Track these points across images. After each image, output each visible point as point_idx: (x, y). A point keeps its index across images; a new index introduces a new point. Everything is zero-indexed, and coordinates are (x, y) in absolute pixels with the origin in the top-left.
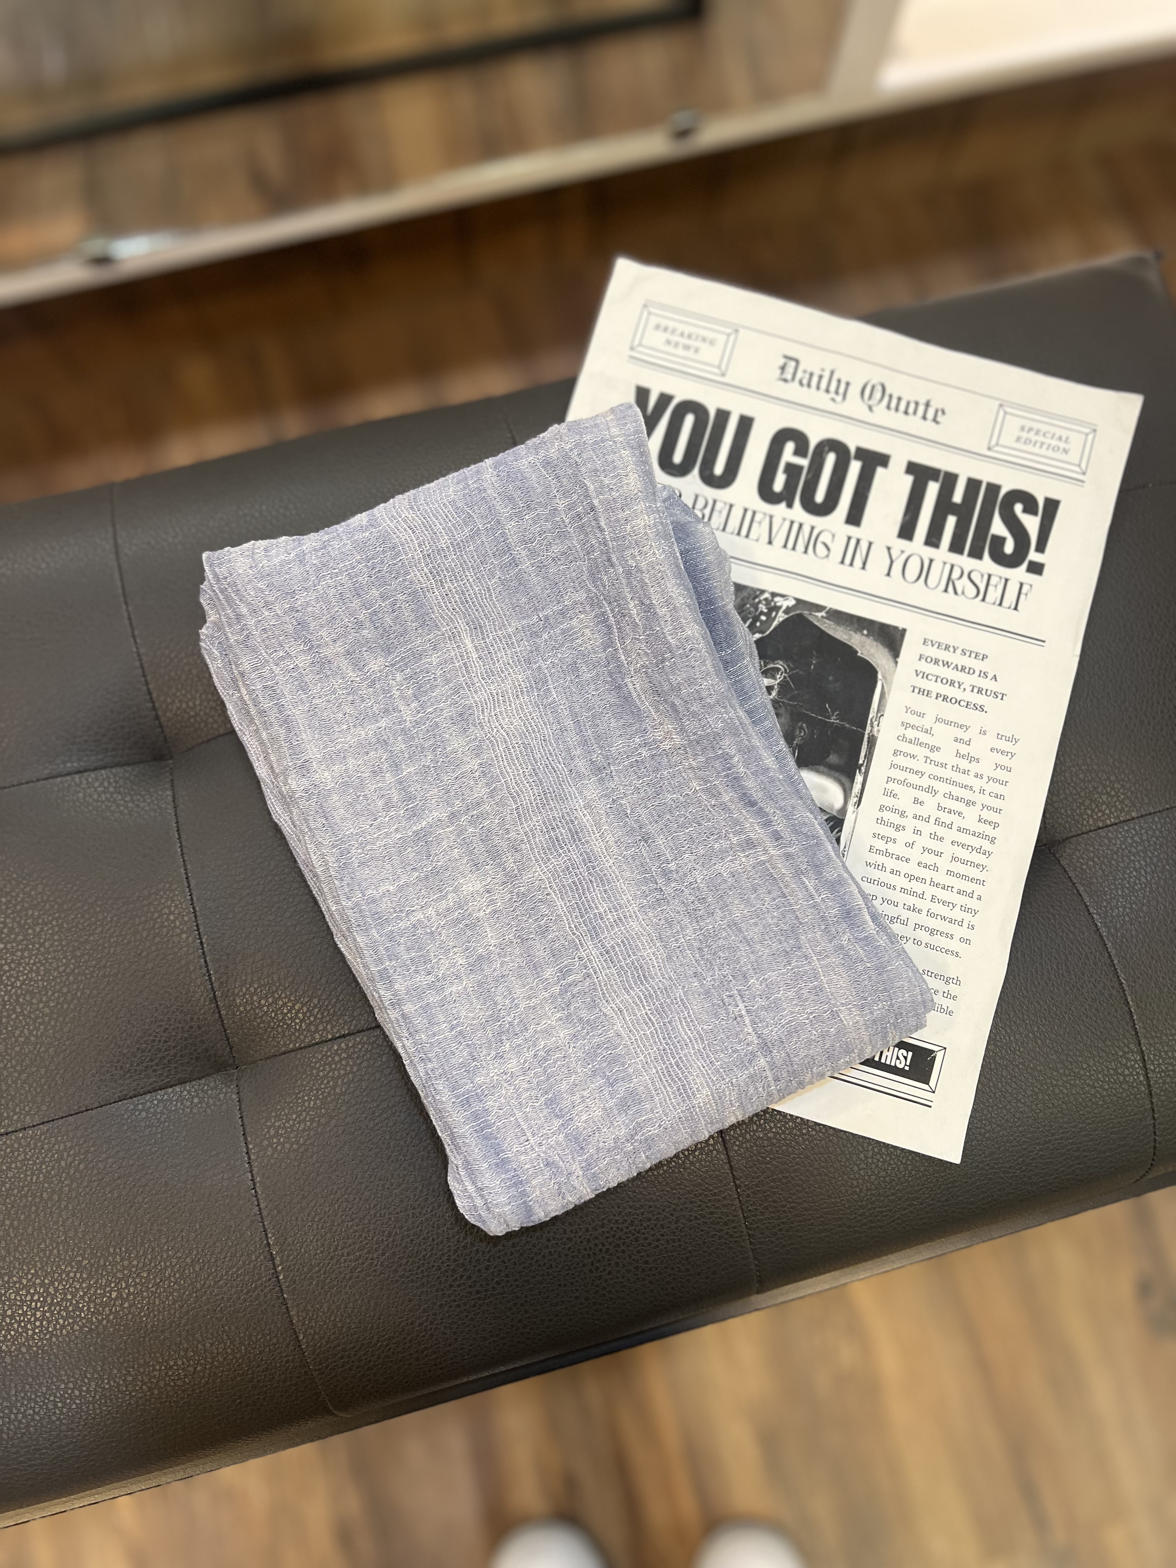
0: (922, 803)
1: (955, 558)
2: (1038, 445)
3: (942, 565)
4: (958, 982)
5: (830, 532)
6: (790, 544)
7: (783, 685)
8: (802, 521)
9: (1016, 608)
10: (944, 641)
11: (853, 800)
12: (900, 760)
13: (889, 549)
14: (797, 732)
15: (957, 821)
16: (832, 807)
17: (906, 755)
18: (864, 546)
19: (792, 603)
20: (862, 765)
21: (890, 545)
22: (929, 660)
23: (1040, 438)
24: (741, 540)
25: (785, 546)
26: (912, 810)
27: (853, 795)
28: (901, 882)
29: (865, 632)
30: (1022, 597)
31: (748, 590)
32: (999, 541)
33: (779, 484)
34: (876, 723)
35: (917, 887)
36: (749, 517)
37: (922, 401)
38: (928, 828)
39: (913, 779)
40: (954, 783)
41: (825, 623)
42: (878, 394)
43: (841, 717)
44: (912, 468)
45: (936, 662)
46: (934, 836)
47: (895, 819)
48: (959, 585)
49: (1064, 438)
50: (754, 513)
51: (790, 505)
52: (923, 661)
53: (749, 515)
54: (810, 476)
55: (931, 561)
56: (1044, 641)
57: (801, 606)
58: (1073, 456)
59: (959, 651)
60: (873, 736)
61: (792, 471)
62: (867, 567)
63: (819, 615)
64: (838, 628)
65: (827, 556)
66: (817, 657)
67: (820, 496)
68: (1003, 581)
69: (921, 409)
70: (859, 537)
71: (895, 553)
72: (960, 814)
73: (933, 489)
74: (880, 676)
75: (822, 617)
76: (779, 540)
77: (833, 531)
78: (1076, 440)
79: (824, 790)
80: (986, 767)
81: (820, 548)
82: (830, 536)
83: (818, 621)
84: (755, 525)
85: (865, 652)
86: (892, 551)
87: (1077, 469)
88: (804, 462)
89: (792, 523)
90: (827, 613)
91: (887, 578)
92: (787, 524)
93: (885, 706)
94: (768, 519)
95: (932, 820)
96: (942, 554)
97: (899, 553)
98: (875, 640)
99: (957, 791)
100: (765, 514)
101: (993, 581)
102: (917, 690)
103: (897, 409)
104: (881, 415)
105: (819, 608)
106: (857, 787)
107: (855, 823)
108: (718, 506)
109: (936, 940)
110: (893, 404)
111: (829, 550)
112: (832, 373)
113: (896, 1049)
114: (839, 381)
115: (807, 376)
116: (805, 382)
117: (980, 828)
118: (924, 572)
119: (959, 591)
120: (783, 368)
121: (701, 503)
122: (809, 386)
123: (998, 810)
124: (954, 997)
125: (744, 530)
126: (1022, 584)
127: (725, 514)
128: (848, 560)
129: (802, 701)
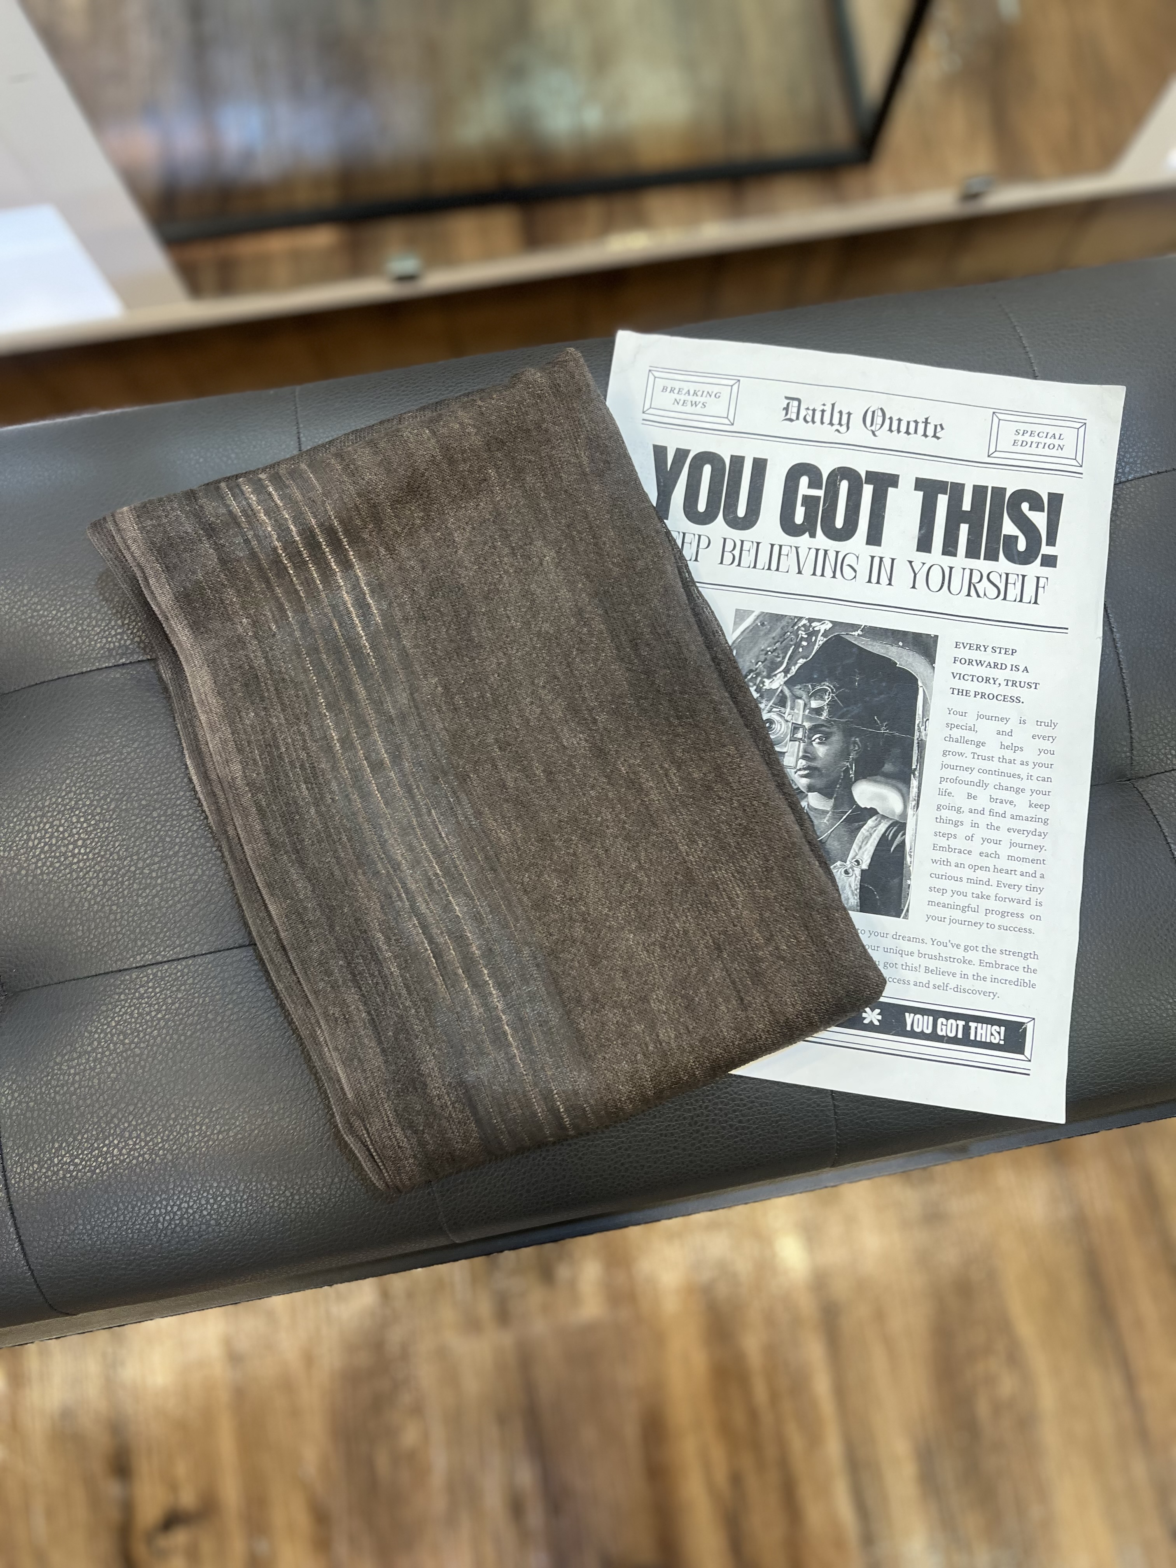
0: (975, 797)
1: (973, 563)
3: (961, 570)
4: (1035, 956)
5: (854, 554)
6: (819, 571)
8: (826, 547)
9: (1036, 603)
10: (975, 642)
11: (912, 804)
12: (949, 760)
13: (910, 562)
15: (1010, 810)
17: (954, 754)
18: (887, 563)
19: (828, 626)
20: (915, 769)
21: (911, 558)
22: (963, 661)
24: (773, 573)
25: (814, 573)
26: (967, 804)
28: (966, 873)
29: (901, 644)
30: (1040, 590)
31: (786, 619)
32: (1011, 541)
33: (799, 516)
34: (922, 728)
35: (982, 875)
36: (776, 552)
37: (921, 420)
38: (983, 820)
39: (965, 776)
40: (1002, 774)
41: (863, 640)
42: (879, 420)
43: (889, 727)
44: (920, 484)
45: (970, 662)
46: (990, 826)
47: (953, 816)
48: (980, 588)
50: (781, 546)
51: (813, 535)
52: (958, 663)
53: (776, 549)
54: (827, 505)
55: (951, 568)
56: (1065, 629)
57: (837, 628)
59: (989, 650)
60: (922, 740)
61: (809, 501)
62: (893, 582)
63: (856, 633)
64: (875, 643)
65: (855, 577)
66: (860, 674)
67: (839, 523)
68: (1021, 578)
69: (921, 427)
70: (881, 555)
71: (917, 566)
72: (1011, 802)
73: (943, 501)
74: (920, 684)
75: (859, 635)
76: (808, 569)
77: (857, 553)
80: (1029, 755)
81: (847, 570)
82: (854, 558)
83: (856, 639)
84: (783, 558)
85: (903, 663)
86: (914, 564)
88: (820, 493)
89: (817, 550)
90: (863, 630)
91: (913, 590)
92: (813, 552)
93: (929, 709)
94: (794, 549)
95: (987, 812)
96: (960, 560)
97: (921, 565)
98: (911, 650)
99: (1006, 782)
100: (791, 547)
101: (1012, 578)
102: (956, 692)
103: (899, 431)
104: (885, 439)
105: (855, 627)
106: (914, 791)
107: (916, 825)
108: (746, 546)
109: (1008, 921)
110: (895, 427)
111: (855, 571)
112: (833, 405)
113: (989, 1026)
114: (841, 412)
115: (810, 412)
116: (809, 418)
117: (1032, 812)
118: (946, 580)
119: (982, 594)
120: (786, 409)
121: (729, 546)
122: (813, 422)
123: (1047, 793)
124: (1035, 971)
125: (774, 564)
126: (1038, 578)
127: (753, 552)
128: (874, 579)
129: (852, 717)
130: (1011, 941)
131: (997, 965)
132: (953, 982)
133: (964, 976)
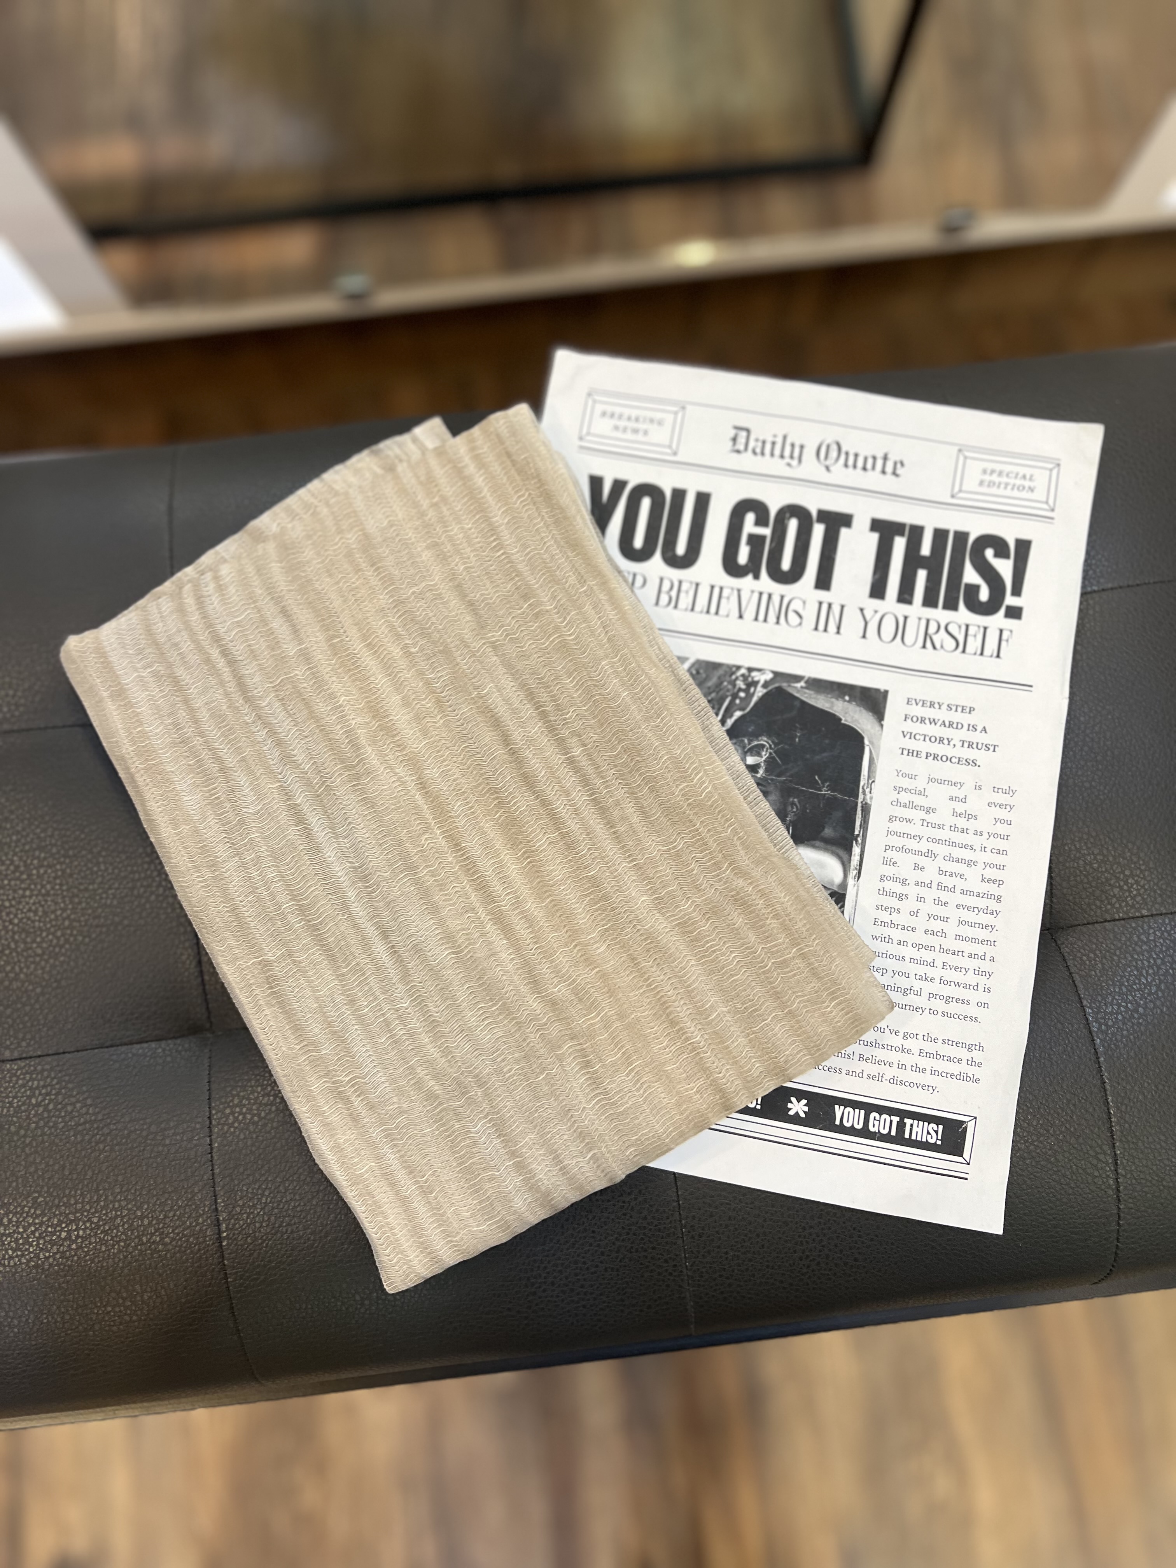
0: (923, 869)
1: (930, 612)
2: (1002, 486)
3: (917, 620)
4: (981, 1048)
5: (800, 599)
6: (761, 616)
7: (770, 762)
8: (770, 591)
9: (998, 656)
10: (929, 698)
11: (853, 873)
12: (896, 826)
13: (862, 610)
14: (789, 808)
15: (960, 884)
16: (832, 883)
17: (902, 820)
18: (836, 609)
19: (769, 676)
20: (858, 835)
21: (862, 606)
22: (915, 719)
23: (1004, 479)
24: (712, 617)
25: (756, 619)
26: (913, 876)
27: (852, 867)
28: (908, 952)
29: (847, 698)
30: (1003, 644)
31: (724, 668)
32: (973, 590)
33: (743, 556)
34: (867, 791)
35: (927, 956)
36: (716, 594)
37: (880, 456)
38: (930, 894)
39: (912, 844)
40: (953, 844)
41: (805, 693)
42: (834, 454)
43: (831, 788)
44: (877, 525)
45: (923, 720)
46: (938, 902)
47: (898, 888)
48: (937, 639)
49: (1028, 477)
50: (721, 589)
51: (757, 577)
52: (909, 721)
53: (716, 591)
54: (774, 545)
55: (906, 618)
56: (1031, 686)
57: (778, 678)
58: (1040, 494)
59: (944, 707)
60: (866, 803)
61: (756, 541)
62: (842, 630)
63: (798, 685)
64: (819, 697)
65: (800, 624)
66: (801, 729)
67: (786, 564)
68: (982, 630)
69: (879, 463)
70: (831, 601)
71: (868, 614)
72: (961, 876)
73: (900, 544)
74: (866, 742)
75: (802, 687)
76: (750, 614)
77: (804, 598)
78: (1041, 479)
79: (822, 865)
80: (984, 824)
81: (792, 616)
82: (801, 603)
83: (798, 691)
84: (723, 601)
85: (849, 719)
86: (865, 612)
87: (1045, 506)
88: (766, 532)
89: (761, 594)
90: (806, 682)
91: (863, 640)
92: (756, 595)
93: (875, 772)
94: (736, 593)
95: (934, 886)
96: (916, 609)
97: (872, 613)
98: (858, 705)
99: (958, 853)
100: (732, 589)
101: (972, 631)
102: (905, 752)
103: (855, 466)
104: (840, 474)
105: (798, 678)
106: (855, 859)
107: (857, 896)
108: (685, 587)
109: (953, 1008)
110: (851, 462)
111: (800, 616)
112: (785, 437)
113: (926, 1124)
114: (793, 445)
115: (760, 444)
116: (758, 450)
117: (984, 888)
118: (900, 630)
119: (938, 645)
120: (734, 439)
121: (666, 586)
122: (763, 454)
123: (1002, 868)
124: (979, 1065)
125: (713, 608)
126: (1001, 631)
127: (692, 593)
128: (821, 626)
129: (791, 776)
130: (954, 1030)
131: (938, 1056)
132: (889, 1073)
133: (902, 1066)
